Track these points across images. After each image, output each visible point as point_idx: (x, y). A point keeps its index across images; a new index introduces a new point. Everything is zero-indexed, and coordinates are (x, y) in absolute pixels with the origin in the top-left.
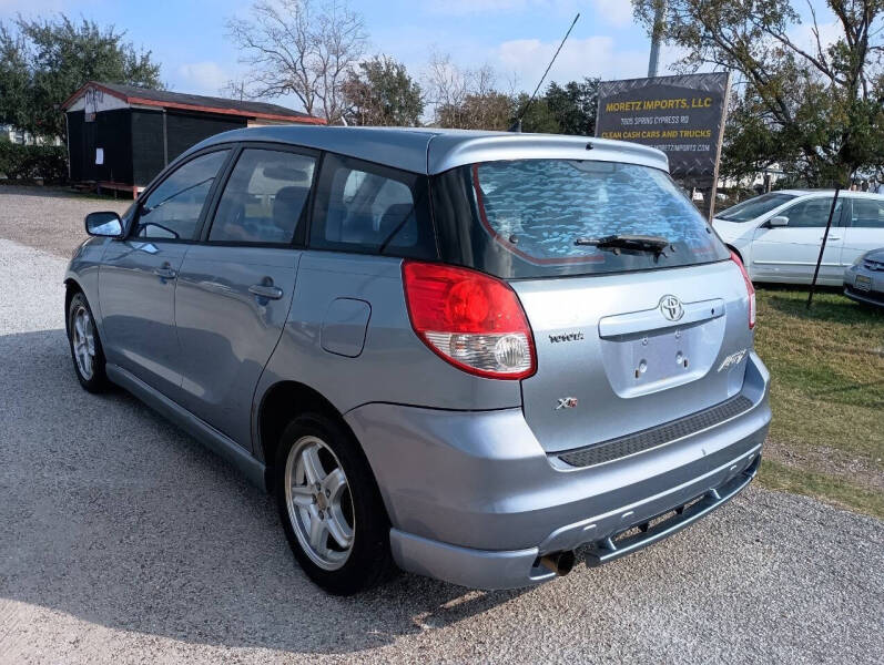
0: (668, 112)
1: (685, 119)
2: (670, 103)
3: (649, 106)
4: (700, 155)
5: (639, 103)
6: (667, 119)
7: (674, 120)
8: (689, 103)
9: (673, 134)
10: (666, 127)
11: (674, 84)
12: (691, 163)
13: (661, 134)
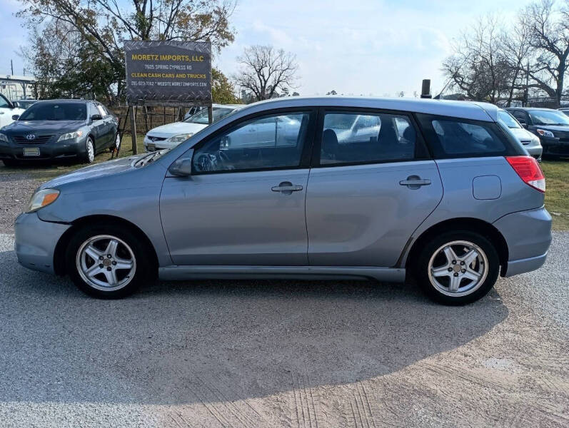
0: (177, 63)
1: (189, 67)
2: (179, 58)
3: (163, 58)
4: (202, 88)
5: (157, 56)
6: (178, 67)
7: (183, 68)
8: (190, 58)
9: (182, 76)
10: (177, 72)
11: (179, 46)
12: (197, 93)
13: (175, 75)
